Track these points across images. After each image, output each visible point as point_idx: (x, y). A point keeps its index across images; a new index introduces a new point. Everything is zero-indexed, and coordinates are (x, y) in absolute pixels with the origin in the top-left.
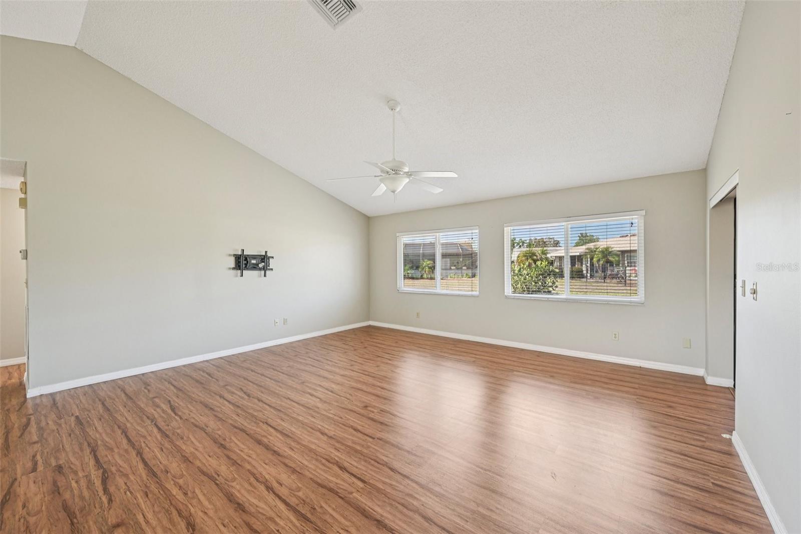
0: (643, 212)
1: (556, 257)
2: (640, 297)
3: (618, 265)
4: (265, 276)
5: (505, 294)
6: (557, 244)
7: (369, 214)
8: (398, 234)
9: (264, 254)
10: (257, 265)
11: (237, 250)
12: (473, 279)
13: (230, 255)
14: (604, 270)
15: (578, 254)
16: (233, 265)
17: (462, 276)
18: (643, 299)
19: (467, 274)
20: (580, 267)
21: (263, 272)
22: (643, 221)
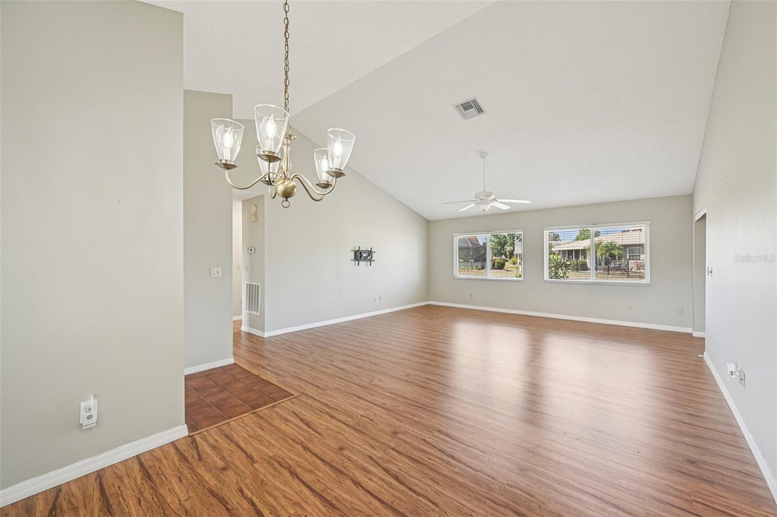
0: (649, 222)
1: (559, 251)
2: (647, 280)
3: (620, 259)
4: (370, 265)
5: (545, 279)
6: (557, 238)
7: (429, 220)
8: (454, 235)
9: (370, 250)
10: (367, 257)
11: (355, 247)
12: (482, 271)
13: (352, 251)
14: (607, 263)
15: (582, 248)
16: (353, 258)
17: (472, 268)
18: (649, 282)
19: (476, 267)
20: (583, 260)
21: (369, 263)
22: (649, 228)
